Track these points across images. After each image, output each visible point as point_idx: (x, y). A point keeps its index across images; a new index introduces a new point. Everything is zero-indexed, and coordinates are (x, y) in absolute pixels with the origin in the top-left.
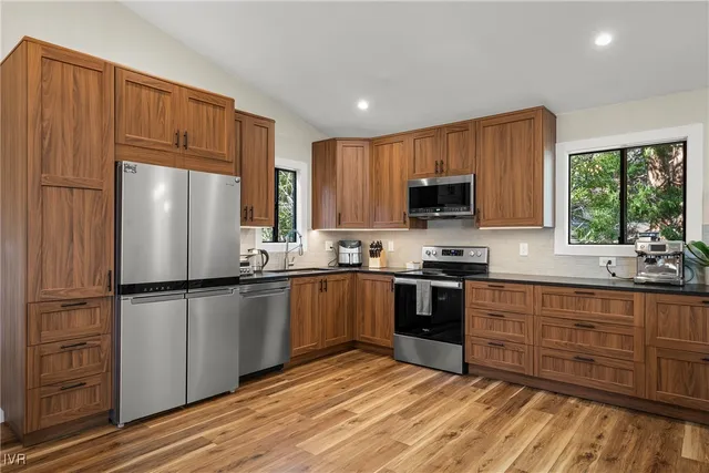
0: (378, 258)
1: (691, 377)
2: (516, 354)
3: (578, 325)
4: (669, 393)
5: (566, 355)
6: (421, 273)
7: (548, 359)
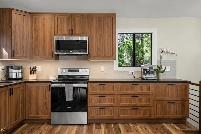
0: (35, 75)
1: (165, 109)
2: (110, 111)
3: (132, 97)
4: (159, 115)
5: (128, 108)
6: (57, 81)
7: (122, 111)
